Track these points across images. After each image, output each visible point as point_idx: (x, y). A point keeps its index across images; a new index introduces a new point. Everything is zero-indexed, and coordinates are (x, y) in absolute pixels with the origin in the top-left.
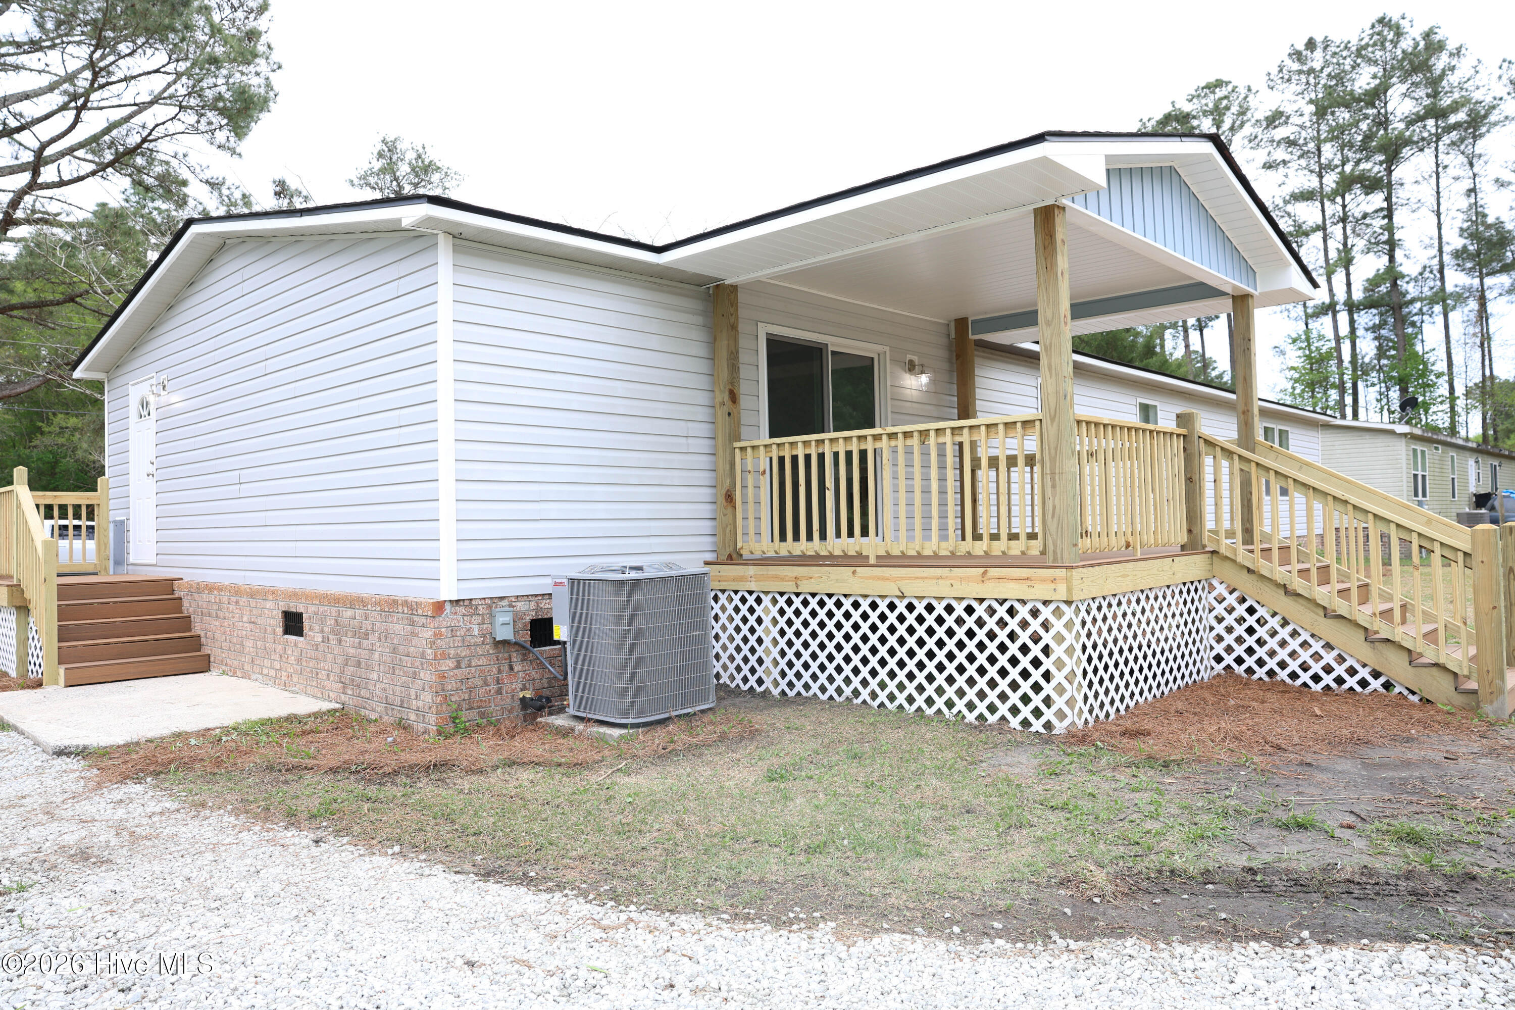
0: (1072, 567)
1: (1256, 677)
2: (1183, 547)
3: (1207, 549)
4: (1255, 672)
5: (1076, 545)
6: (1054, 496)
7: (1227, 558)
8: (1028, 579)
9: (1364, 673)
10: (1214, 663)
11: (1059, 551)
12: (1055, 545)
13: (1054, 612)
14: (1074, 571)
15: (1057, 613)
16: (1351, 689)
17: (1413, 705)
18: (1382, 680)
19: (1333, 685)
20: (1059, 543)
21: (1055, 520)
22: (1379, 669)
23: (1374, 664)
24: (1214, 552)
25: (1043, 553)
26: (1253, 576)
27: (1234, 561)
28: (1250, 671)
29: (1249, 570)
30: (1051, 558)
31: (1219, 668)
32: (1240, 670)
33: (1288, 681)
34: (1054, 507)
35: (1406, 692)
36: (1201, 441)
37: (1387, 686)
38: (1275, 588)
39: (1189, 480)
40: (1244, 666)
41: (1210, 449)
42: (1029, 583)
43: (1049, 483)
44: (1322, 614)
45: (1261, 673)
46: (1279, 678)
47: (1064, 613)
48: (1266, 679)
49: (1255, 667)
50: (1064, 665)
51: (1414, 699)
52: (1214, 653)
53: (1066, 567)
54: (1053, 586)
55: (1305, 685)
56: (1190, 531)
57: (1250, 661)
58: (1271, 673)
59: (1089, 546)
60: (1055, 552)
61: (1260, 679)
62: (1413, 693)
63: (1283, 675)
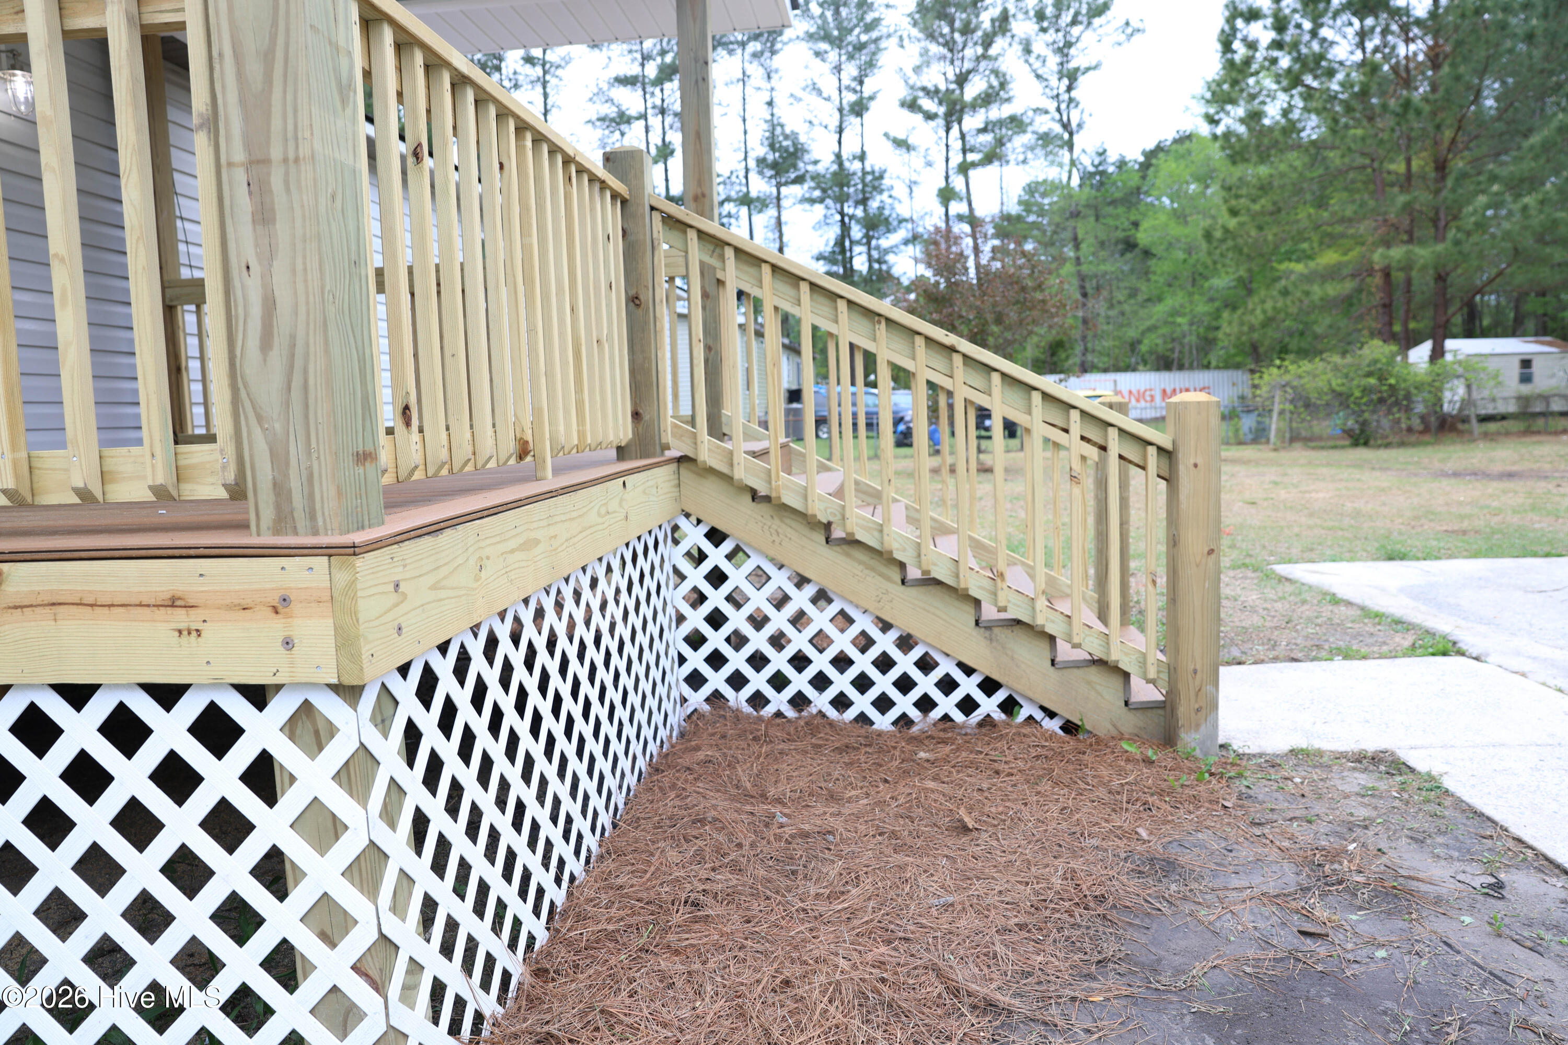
0: (354, 550)
1: (769, 710)
2: (622, 452)
3: (669, 454)
4: (767, 702)
5: (365, 457)
6: (269, 255)
7: (711, 471)
8: (173, 603)
9: (968, 686)
10: (686, 690)
11: (295, 484)
12: (279, 459)
13: (291, 728)
14: (363, 563)
15: (305, 728)
16: (946, 718)
17: (1052, 736)
18: (1000, 696)
19: (914, 714)
20: (295, 452)
21: (277, 357)
22: (995, 676)
23: (987, 667)
24: (682, 460)
25: (237, 492)
26: (764, 507)
27: (727, 479)
28: (758, 700)
29: (754, 495)
30: (268, 514)
31: (697, 699)
32: (738, 699)
33: (832, 713)
34: (270, 304)
35: (1039, 715)
36: (657, 216)
37: (1009, 706)
38: (806, 531)
39: (634, 301)
40: (747, 691)
41: (675, 236)
42: (181, 618)
43: (243, 202)
44: (897, 578)
45: (779, 701)
46: (813, 710)
47: (332, 731)
48: (790, 713)
49: (769, 692)
50: (347, 922)
51: (1053, 725)
52: (687, 669)
53: (329, 551)
54: (276, 628)
55: (862, 718)
56: (636, 415)
57: (758, 681)
58: (799, 701)
59: (416, 457)
60: (280, 489)
61: (779, 714)
62: (1051, 715)
63: (821, 701)
